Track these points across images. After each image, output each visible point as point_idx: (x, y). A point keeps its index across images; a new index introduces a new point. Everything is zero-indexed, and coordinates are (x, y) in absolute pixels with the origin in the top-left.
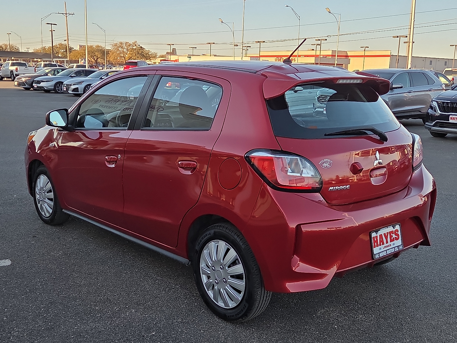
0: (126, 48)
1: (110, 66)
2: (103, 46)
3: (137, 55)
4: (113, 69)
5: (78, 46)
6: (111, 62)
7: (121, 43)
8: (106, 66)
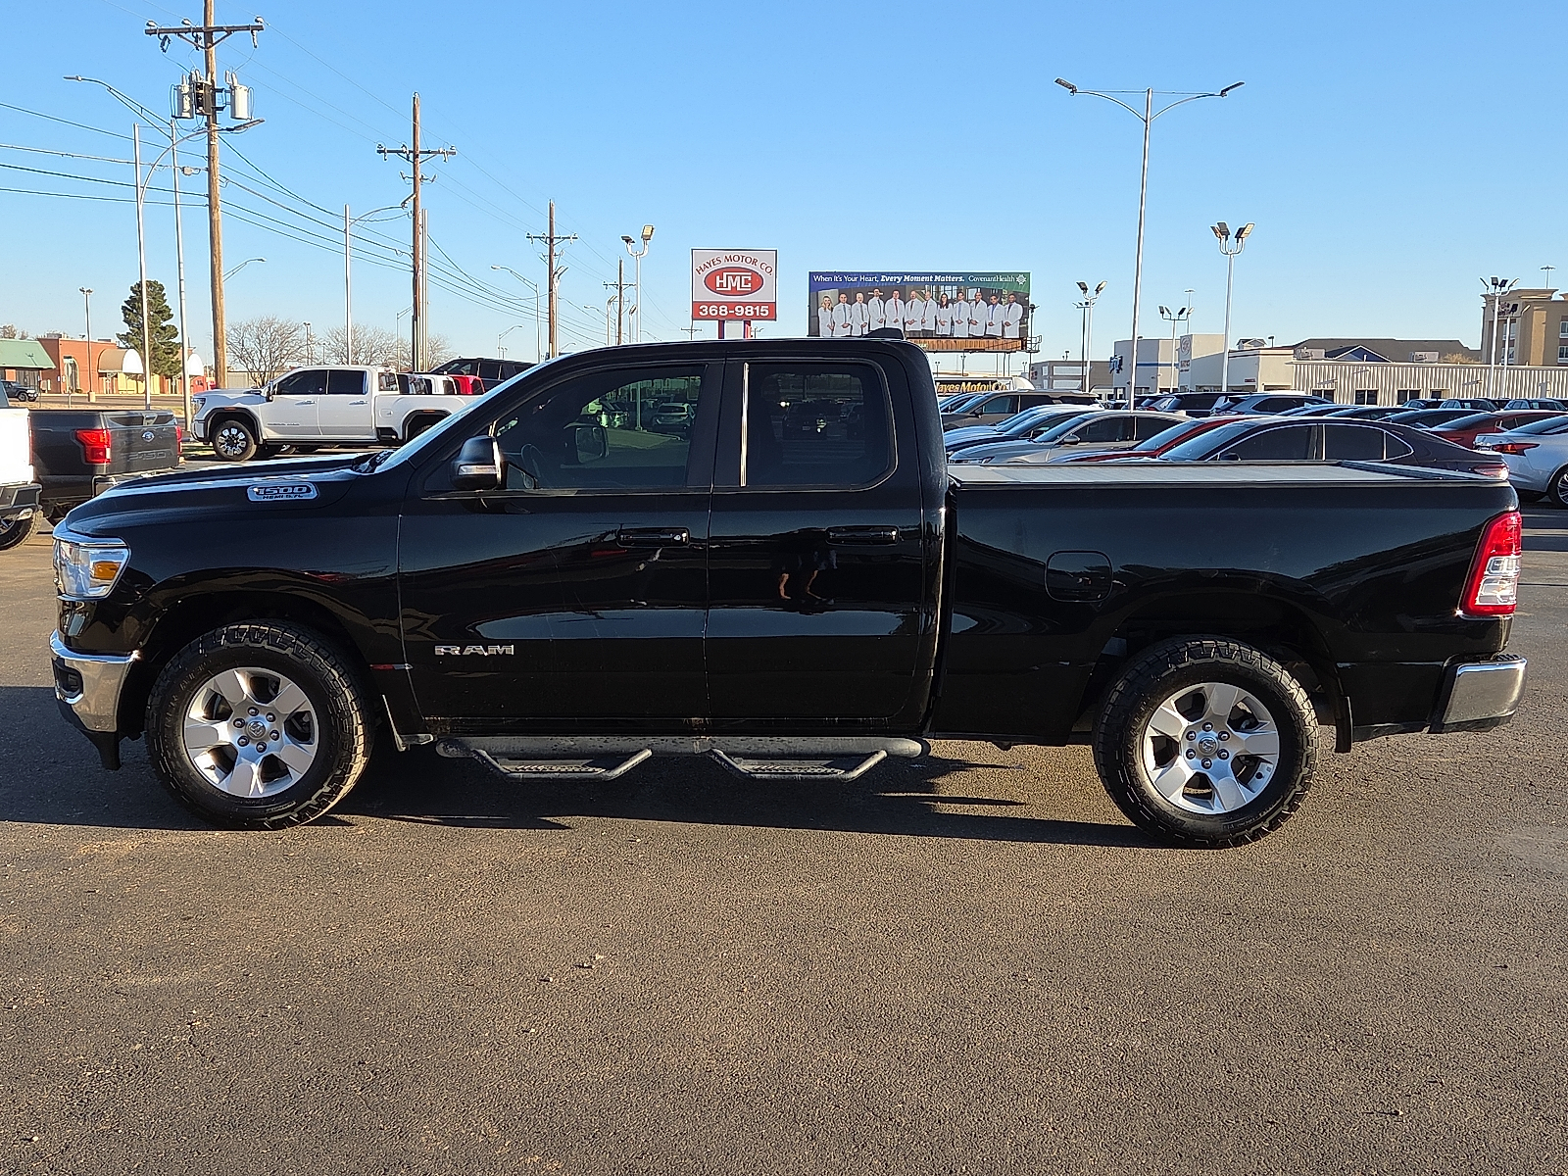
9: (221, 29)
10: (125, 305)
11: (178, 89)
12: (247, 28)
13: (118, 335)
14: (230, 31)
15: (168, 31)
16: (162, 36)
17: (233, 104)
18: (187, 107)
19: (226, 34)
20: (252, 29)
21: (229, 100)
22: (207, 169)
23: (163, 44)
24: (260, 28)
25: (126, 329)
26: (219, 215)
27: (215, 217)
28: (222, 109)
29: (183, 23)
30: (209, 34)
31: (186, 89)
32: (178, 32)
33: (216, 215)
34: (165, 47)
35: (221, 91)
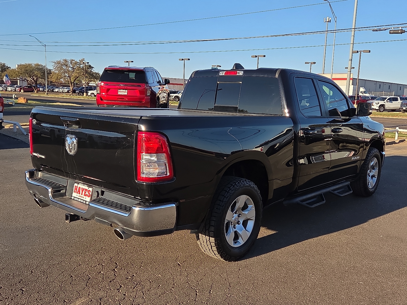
0: (71, 66)
1: (53, 87)
2: (44, 65)
3: (85, 75)
4: (55, 90)
5: (17, 65)
6: (53, 83)
7: (66, 61)
8: (48, 88)
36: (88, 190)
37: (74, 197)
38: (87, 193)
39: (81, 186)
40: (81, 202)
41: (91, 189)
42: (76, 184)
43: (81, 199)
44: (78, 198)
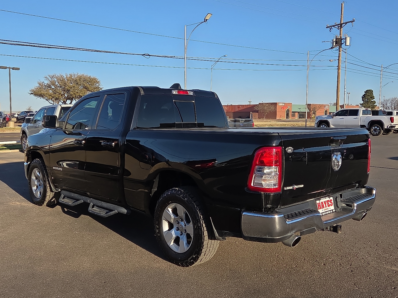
9: (344, 23)
10: (362, 96)
11: (333, 41)
12: (351, 22)
13: (360, 104)
14: (346, 23)
15: (331, 26)
16: (330, 28)
17: (346, 42)
18: (334, 44)
19: (345, 24)
20: (352, 22)
21: (345, 41)
22: (338, 60)
23: (330, 30)
24: (354, 21)
25: (362, 102)
26: (340, 71)
27: (339, 72)
28: (343, 44)
29: (335, 24)
30: (341, 25)
31: (335, 40)
32: (334, 26)
33: (339, 71)
34: (331, 31)
35: (343, 39)
36: (330, 200)
37: (322, 213)
38: (330, 203)
39: (323, 200)
40: (329, 213)
41: (332, 198)
42: (318, 202)
43: (328, 211)
44: (325, 212)
